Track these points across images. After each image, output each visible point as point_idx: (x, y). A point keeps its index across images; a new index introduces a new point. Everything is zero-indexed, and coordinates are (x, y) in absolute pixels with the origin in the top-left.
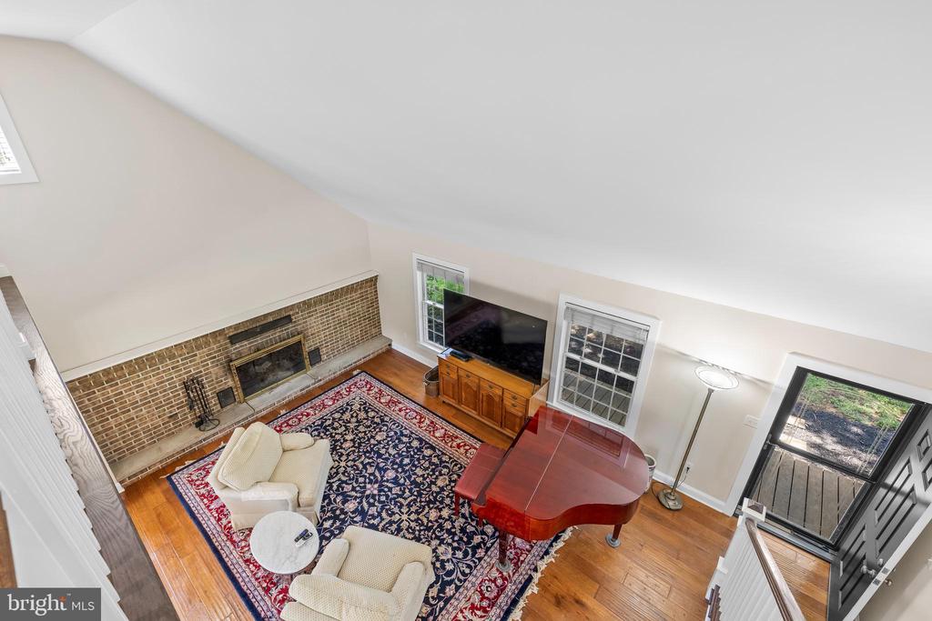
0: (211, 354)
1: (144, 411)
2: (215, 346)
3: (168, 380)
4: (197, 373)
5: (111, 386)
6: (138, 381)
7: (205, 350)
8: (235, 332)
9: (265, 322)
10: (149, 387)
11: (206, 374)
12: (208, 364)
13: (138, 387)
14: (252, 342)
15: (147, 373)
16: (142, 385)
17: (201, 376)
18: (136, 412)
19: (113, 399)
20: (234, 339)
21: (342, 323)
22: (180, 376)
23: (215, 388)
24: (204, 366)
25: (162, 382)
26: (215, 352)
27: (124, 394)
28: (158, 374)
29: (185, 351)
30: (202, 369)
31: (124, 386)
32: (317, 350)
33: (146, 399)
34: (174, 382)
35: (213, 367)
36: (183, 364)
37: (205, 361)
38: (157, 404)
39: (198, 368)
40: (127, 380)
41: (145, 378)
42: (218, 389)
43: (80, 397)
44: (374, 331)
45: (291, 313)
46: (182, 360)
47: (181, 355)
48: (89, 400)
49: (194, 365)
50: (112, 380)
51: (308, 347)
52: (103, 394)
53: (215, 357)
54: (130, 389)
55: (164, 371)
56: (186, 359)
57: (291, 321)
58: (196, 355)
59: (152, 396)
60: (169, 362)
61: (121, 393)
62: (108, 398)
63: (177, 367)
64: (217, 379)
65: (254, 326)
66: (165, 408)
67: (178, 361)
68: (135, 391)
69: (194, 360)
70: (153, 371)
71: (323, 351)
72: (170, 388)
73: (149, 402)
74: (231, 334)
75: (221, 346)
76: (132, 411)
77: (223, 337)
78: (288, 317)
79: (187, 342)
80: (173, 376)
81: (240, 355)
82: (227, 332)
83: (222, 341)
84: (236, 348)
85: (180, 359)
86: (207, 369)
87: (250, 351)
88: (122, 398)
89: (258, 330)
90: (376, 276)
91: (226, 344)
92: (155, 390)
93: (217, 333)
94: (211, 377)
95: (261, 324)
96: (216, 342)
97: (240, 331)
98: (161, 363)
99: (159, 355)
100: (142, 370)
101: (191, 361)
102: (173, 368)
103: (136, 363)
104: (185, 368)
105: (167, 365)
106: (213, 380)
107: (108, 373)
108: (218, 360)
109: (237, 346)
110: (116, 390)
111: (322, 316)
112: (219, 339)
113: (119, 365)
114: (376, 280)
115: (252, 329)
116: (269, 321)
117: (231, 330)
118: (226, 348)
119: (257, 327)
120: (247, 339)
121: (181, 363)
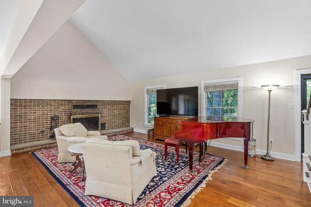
0: (65, 110)
1: (32, 125)
2: (67, 107)
3: (46, 114)
5: (25, 109)
6: (35, 110)
7: (63, 107)
8: (76, 104)
9: (87, 104)
10: (38, 115)
12: (63, 114)
13: (34, 113)
14: (81, 111)
15: (40, 108)
16: (36, 113)
18: (29, 124)
19: (23, 115)
20: (75, 107)
21: (115, 116)
22: (51, 114)
24: (61, 114)
25: (43, 115)
26: (67, 110)
27: (28, 114)
28: (43, 110)
29: (56, 104)
31: (29, 111)
32: (104, 124)
33: (35, 119)
34: (48, 116)
35: (64, 116)
36: (54, 110)
37: (62, 112)
38: (38, 123)
39: (59, 114)
40: (31, 108)
41: (38, 110)
44: (127, 124)
45: (98, 104)
46: (54, 108)
47: (54, 106)
49: (58, 112)
50: (26, 106)
51: (101, 121)
53: (66, 112)
54: (31, 113)
55: (46, 110)
56: (55, 108)
57: (97, 108)
58: (59, 108)
59: (38, 119)
60: (49, 107)
61: (27, 113)
62: (22, 113)
63: (51, 110)
64: (64, 121)
65: (84, 104)
66: (41, 126)
67: (52, 108)
68: (32, 114)
69: (58, 110)
70: (42, 108)
71: (107, 125)
72: (46, 118)
73: (36, 121)
74: (74, 104)
75: (69, 108)
76: (28, 123)
77: (71, 104)
78: (96, 105)
79: (58, 100)
80: (49, 113)
81: (75, 114)
82: (73, 102)
83: (70, 106)
84: (75, 111)
85: (53, 107)
86: (62, 116)
87: (79, 114)
88: (27, 115)
89: (85, 106)
90: (130, 101)
91: (71, 108)
92: (40, 117)
93: (70, 101)
94: (62, 120)
95: (86, 104)
96: (68, 105)
97: (78, 104)
98: (46, 106)
99: (46, 102)
100: (38, 106)
101: (57, 110)
102: (50, 110)
103: (37, 102)
104: (54, 112)
105: (48, 108)
106: (62, 121)
107: (26, 102)
108: (67, 114)
109: (75, 110)
110: (26, 111)
111: (109, 110)
112: (70, 104)
113: (31, 100)
114: (130, 103)
115: (82, 105)
116: (89, 104)
117: (75, 102)
118: (71, 110)
119: (84, 105)
120: (79, 109)
121: (53, 109)
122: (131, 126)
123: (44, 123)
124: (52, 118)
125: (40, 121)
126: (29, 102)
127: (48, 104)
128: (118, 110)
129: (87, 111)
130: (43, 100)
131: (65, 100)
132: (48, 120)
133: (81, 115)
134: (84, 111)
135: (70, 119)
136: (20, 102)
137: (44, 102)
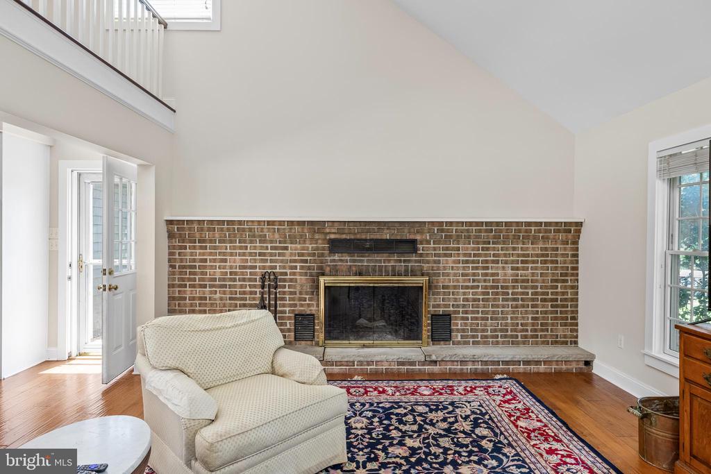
0: (302, 255)
1: (218, 295)
2: (310, 246)
3: (251, 267)
4: (282, 274)
5: (201, 248)
6: (224, 254)
7: (299, 246)
8: (338, 236)
9: (378, 236)
10: (231, 267)
11: (291, 280)
12: (295, 267)
13: (221, 261)
14: (354, 261)
15: (235, 248)
16: (225, 261)
17: (284, 280)
18: (211, 292)
19: (197, 264)
20: (336, 246)
21: (498, 288)
22: (264, 267)
23: (295, 305)
24: (291, 268)
25: (245, 267)
26: (309, 255)
27: (208, 264)
28: (244, 254)
29: (277, 236)
30: (288, 271)
31: (211, 254)
32: (447, 317)
33: (224, 280)
34: (255, 274)
35: (301, 274)
36: (271, 255)
37: (295, 261)
38: (231, 293)
39: (284, 267)
40: (215, 248)
41: (231, 254)
42: (299, 309)
43: (174, 247)
44: (561, 331)
45: (418, 237)
46: (272, 248)
47: (271, 242)
48: (180, 254)
49: (282, 261)
50: (204, 241)
51: (432, 304)
52: (192, 254)
53: (306, 261)
54: (215, 261)
55: (250, 254)
56: (276, 248)
57: (415, 250)
58: (286, 248)
59: (231, 280)
61: (205, 261)
62: (194, 260)
63: (264, 254)
64: (300, 293)
65: (364, 237)
66: (238, 302)
67: (267, 248)
68: (218, 264)
69: (283, 255)
70: (241, 248)
71: (457, 324)
72: (250, 280)
73: (225, 286)
74: (333, 236)
75: (317, 249)
76: (208, 289)
77: (321, 236)
78: (414, 242)
79: (281, 223)
80: (258, 265)
81: (335, 272)
82: (328, 231)
83: (320, 241)
84: (334, 261)
85: (269, 245)
86: (294, 274)
87: (349, 272)
88: (205, 267)
89: (368, 245)
90: (580, 224)
91: (323, 249)
92: (236, 273)
93: (316, 227)
94: (295, 287)
95: (372, 237)
96: (313, 240)
97: (344, 236)
98: (251, 242)
99: (250, 230)
100: (231, 242)
101: (280, 255)
102: (260, 254)
103: (228, 230)
104: (271, 261)
105: (255, 248)
106: (295, 293)
107: (202, 229)
108: (309, 268)
109: (336, 257)
110: (203, 254)
111: (467, 262)
112: (317, 236)
113: (211, 222)
114: (579, 231)
115: (358, 240)
116: (384, 237)
117: (333, 231)
118: (322, 255)
119: (366, 240)
120: (351, 253)
121: (269, 251)
122: (588, 341)
123: (244, 293)
124: (263, 279)
125: (235, 286)
126: (209, 230)
127: (254, 236)
128: (513, 262)
129: (376, 261)
130: (240, 222)
131: (301, 223)
132: (255, 286)
133: (355, 275)
134: (366, 261)
135: (318, 287)
136: (190, 229)
137: (244, 230)
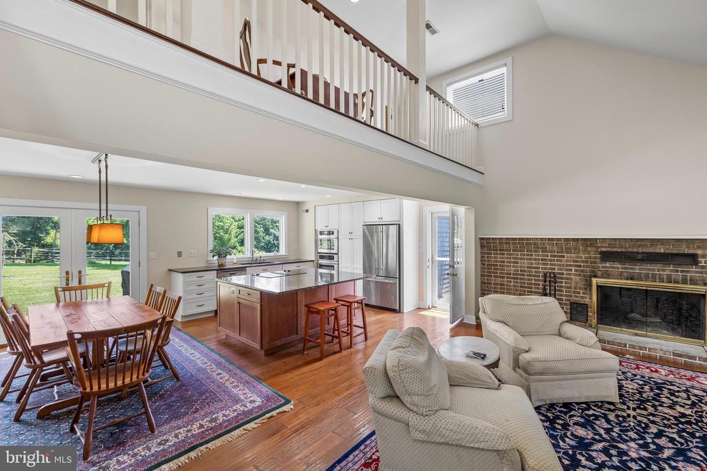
0: (577, 262)
1: (512, 283)
2: (583, 256)
3: (535, 268)
4: (559, 273)
5: (501, 254)
6: (516, 259)
7: (573, 255)
8: (609, 249)
9: (651, 250)
10: (521, 267)
11: (567, 279)
12: (571, 270)
13: (515, 262)
14: (626, 268)
15: (524, 255)
16: (517, 263)
17: (562, 278)
18: (508, 281)
19: (499, 264)
20: (606, 256)
22: (545, 269)
23: (571, 296)
24: (567, 270)
25: (531, 268)
26: (582, 262)
27: (506, 264)
28: (530, 259)
29: (555, 248)
30: (565, 272)
31: (507, 258)
33: (516, 274)
34: (539, 272)
35: (575, 275)
36: (551, 260)
37: (571, 266)
38: (521, 283)
39: (561, 269)
40: (510, 254)
41: (521, 259)
42: (573, 299)
43: (484, 253)
46: (552, 256)
47: (551, 252)
48: (488, 257)
49: (560, 265)
50: (503, 250)
52: (495, 258)
53: (580, 266)
54: (510, 262)
55: (535, 259)
56: (555, 256)
57: (696, 263)
58: (563, 257)
59: (521, 275)
60: (541, 253)
61: (504, 262)
62: (497, 262)
63: (546, 260)
64: (575, 288)
65: (635, 250)
67: (547, 256)
68: (512, 265)
69: (561, 261)
70: (528, 255)
72: (535, 276)
73: (517, 278)
74: (604, 249)
75: (590, 258)
76: (505, 279)
77: (595, 249)
78: (694, 256)
79: (558, 240)
80: (541, 266)
81: (607, 275)
82: (599, 245)
83: (592, 253)
84: (606, 267)
85: (549, 254)
86: (570, 275)
87: (620, 276)
88: (504, 266)
89: (640, 257)
91: (596, 258)
92: (525, 271)
93: (588, 243)
94: (570, 283)
95: (644, 250)
96: (585, 251)
97: (615, 250)
98: (536, 251)
99: (535, 244)
100: (521, 251)
101: (557, 261)
102: (542, 260)
103: (519, 243)
104: (551, 265)
105: (538, 255)
106: (571, 288)
107: (502, 243)
108: (582, 271)
109: (608, 265)
110: (503, 258)
112: (589, 249)
113: (508, 239)
115: (629, 252)
116: (658, 251)
117: (605, 245)
118: (595, 262)
119: (638, 253)
120: (621, 262)
121: (549, 258)
123: (531, 284)
124: (545, 275)
125: (524, 279)
126: (506, 243)
127: (538, 248)
129: (649, 270)
130: (527, 239)
131: (576, 240)
132: (539, 280)
133: (627, 279)
134: (637, 269)
135: (590, 285)
136: (494, 243)
137: (530, 244)
